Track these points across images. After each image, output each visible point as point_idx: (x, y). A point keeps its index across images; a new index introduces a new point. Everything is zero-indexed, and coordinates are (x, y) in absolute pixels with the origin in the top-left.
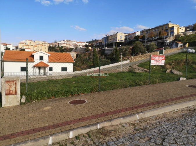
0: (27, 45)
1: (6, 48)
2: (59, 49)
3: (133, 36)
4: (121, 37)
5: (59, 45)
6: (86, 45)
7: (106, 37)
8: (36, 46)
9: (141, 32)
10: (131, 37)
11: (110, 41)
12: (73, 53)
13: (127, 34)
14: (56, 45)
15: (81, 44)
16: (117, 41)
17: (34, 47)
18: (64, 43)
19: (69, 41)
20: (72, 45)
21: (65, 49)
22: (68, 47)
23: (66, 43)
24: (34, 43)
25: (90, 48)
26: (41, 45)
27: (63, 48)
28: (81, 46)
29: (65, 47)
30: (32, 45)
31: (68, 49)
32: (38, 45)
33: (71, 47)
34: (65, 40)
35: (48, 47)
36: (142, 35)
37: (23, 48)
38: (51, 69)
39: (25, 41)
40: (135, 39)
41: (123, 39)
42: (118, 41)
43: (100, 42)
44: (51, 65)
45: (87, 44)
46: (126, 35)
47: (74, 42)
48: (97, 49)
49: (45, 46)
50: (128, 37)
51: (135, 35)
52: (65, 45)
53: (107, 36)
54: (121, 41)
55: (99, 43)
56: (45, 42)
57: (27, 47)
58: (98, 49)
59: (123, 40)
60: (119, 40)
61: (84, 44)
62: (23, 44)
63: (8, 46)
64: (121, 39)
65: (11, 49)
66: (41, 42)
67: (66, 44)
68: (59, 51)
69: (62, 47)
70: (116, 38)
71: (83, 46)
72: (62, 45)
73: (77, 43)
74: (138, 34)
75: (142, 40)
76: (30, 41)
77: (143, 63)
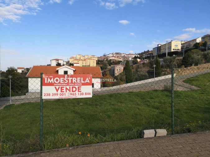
0: (78, 60)
1: (57, 63)
2: (107, 62)
3: (192, 44)
4: (176, 46)
5: (107, 58)
6: (135, 56)
7: (158, 47)
8: (85, 60)
9: (202, 38)
10: (190, 45)
11: (162, 51)
12: (120, 66)
13: (185, 42)
14: (104, 59)
15: (131, 56)
16: (171, 50)
17: (83, 61)
18: (113, 56)
19: (117, 53)
20: (120, 58)
21: (113, 62)
22: (117, 60)
23: (115, 55)
24: (84, 57)
25: (139, 60)
26: (89, 59)
27: (112, 61)
28: (130, 59)
30: (82, 60)
31: (116, 62)
32: (87, 60)
33: (119, 60)
34: (114, 53)
35: (97, 61)
36: (204, 42)
37: (72, 63)
39: (76, 56)
41: (179, 47)
42: (172, 51)
43: (151, 52)
46: (183, 42)
47: (123, 54)
48: (146, 61)
49: (94, 60)
50: (185, 45)
51: (195, 43)
52: (113, 58)
53: (159, 45)
54: (176, 50)
55: (150, 54)
56: (94, 56)
57: (76, 62)
58: (148, 61)
59: (179, 50)
60: (173, 49)
62: (73, 59)
63: (60, 62)
64: (176, 48)
66: (90, 56)
67: (115, 57)
68: (107, 64)
69: (110, 60)
70: (170, 48)
72: (111, 59)
73: (126, 56)
74: (199, 40)
75: (203, 47)
76: (80, 56)
77: (192, 77)
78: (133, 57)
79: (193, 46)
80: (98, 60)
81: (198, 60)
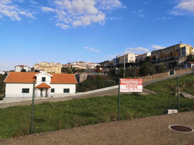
0: (43, 67)
1: (22, 70)
2: (71, 70)
3: (144, 57)
4: (132, 58)
5: (71, 66)
6: (97, 66)
7: (117, 58)
8: (50, 67)
9: (151, 53)
10: (142, 58)
11: (121, 62)
12: (84, 74)
13: (138, 55)
14: (69, 66)
15: (93, 65)
16: (127, 61)
17: (49, 68)
18: (77, 65)
19: (81, 62)
20: (84, 66)
21: (77, 70)
22: (81, 68)
23: (78, 64)
24: (49, 65)
25: (101, 69)
26: (55, 66)
27: (76, 69)
28: (93, 68)
29: (77, 68)
30: (47, 67)
31: (80, 70)
32: (52, 67)
33: (83, 68)
34: (78, 62)
35: (61, 68)
36: (153, 56)
37: (37, 69)
38: (53, 90)
39: (41, 63)
40: (146, 60)
41: (134, 59)
42: (129, 62)
43: (111, 63)
44: (53, 86)
45: (99, 65)
46: (137, 55)
47: (86, 63)
48: (107, 70)
49: (59, 68)
50: (139, 58)
51: (146, 56)
52: (77, 66)
53: (118, 57)
54: (132, 62)
55: (110, 64)
56: (59, 63)
57: (42, 68)
58: (109, 70)
59: (134, 61)
60: (129, 61)
61: (96, 65)
62: (38, 66)
63: (25, 68)
64: (132, 60)
65: (27, 71)
66: (55, 64)
67: (79, 65)
68: (72, 72)
69: (75, 68)
70: (127, 59)
71: (95, 67)
72: (75, 67)
73: (89, 65)
74: (149, 54)
75: (153, 60)
76: (45, 63)
77: (150, 84)
78: (95, 66)
79: (145, 59)
80: (63, 67)
81: (153, 71)
